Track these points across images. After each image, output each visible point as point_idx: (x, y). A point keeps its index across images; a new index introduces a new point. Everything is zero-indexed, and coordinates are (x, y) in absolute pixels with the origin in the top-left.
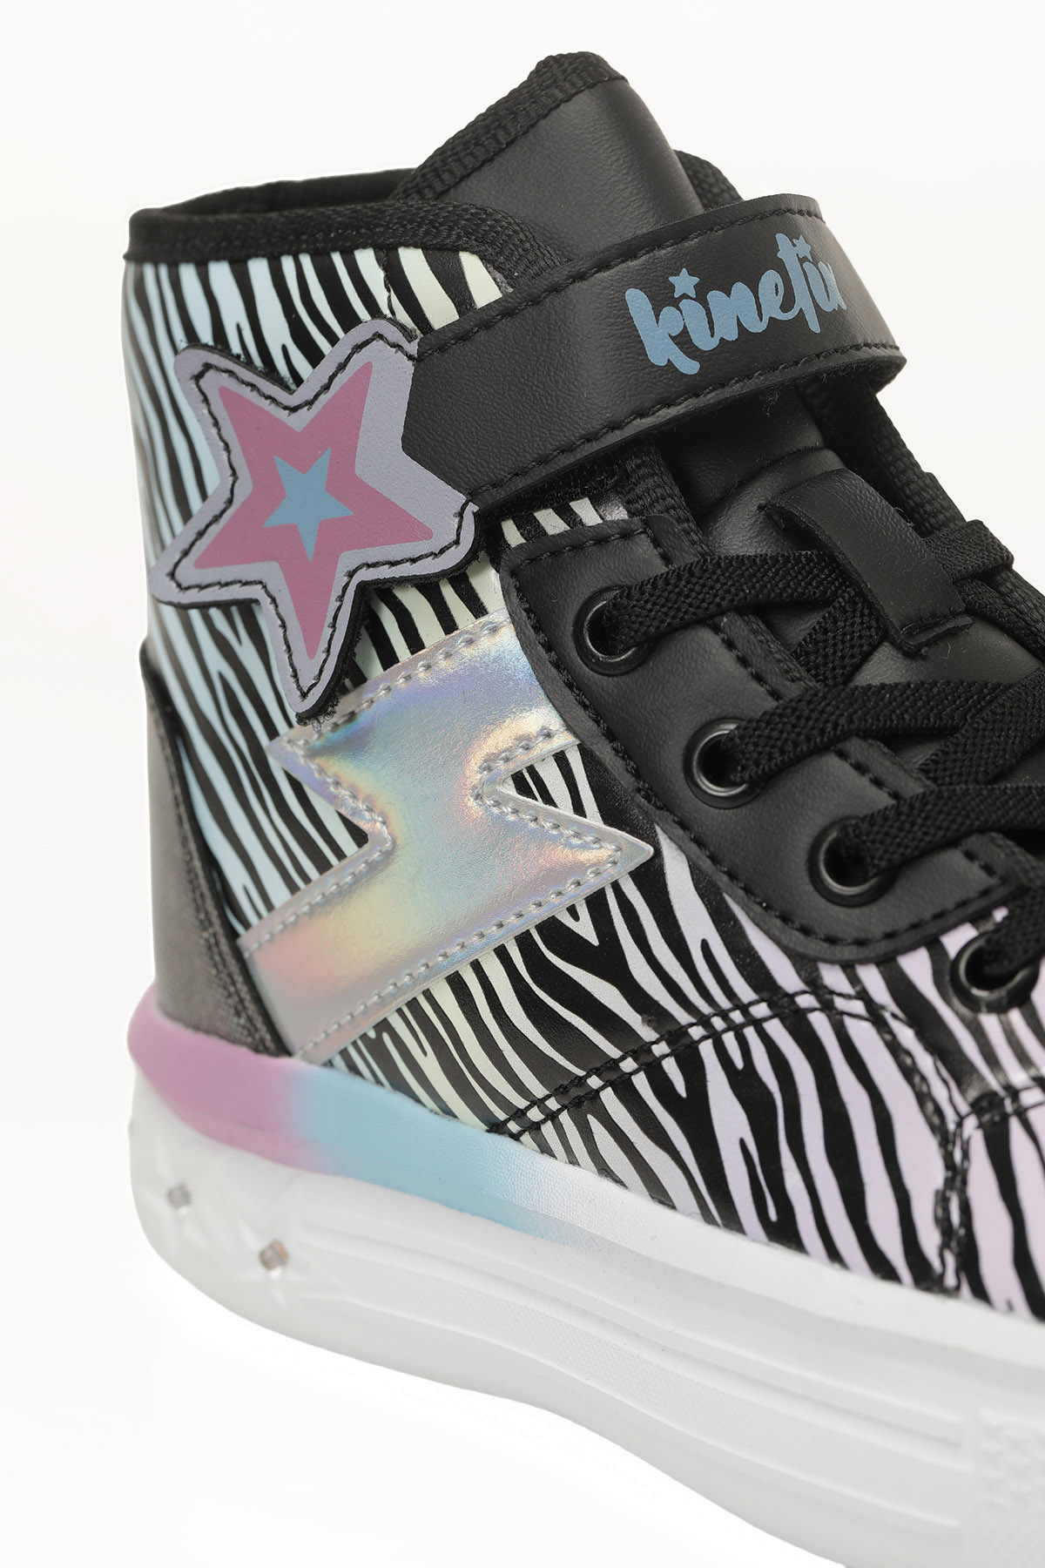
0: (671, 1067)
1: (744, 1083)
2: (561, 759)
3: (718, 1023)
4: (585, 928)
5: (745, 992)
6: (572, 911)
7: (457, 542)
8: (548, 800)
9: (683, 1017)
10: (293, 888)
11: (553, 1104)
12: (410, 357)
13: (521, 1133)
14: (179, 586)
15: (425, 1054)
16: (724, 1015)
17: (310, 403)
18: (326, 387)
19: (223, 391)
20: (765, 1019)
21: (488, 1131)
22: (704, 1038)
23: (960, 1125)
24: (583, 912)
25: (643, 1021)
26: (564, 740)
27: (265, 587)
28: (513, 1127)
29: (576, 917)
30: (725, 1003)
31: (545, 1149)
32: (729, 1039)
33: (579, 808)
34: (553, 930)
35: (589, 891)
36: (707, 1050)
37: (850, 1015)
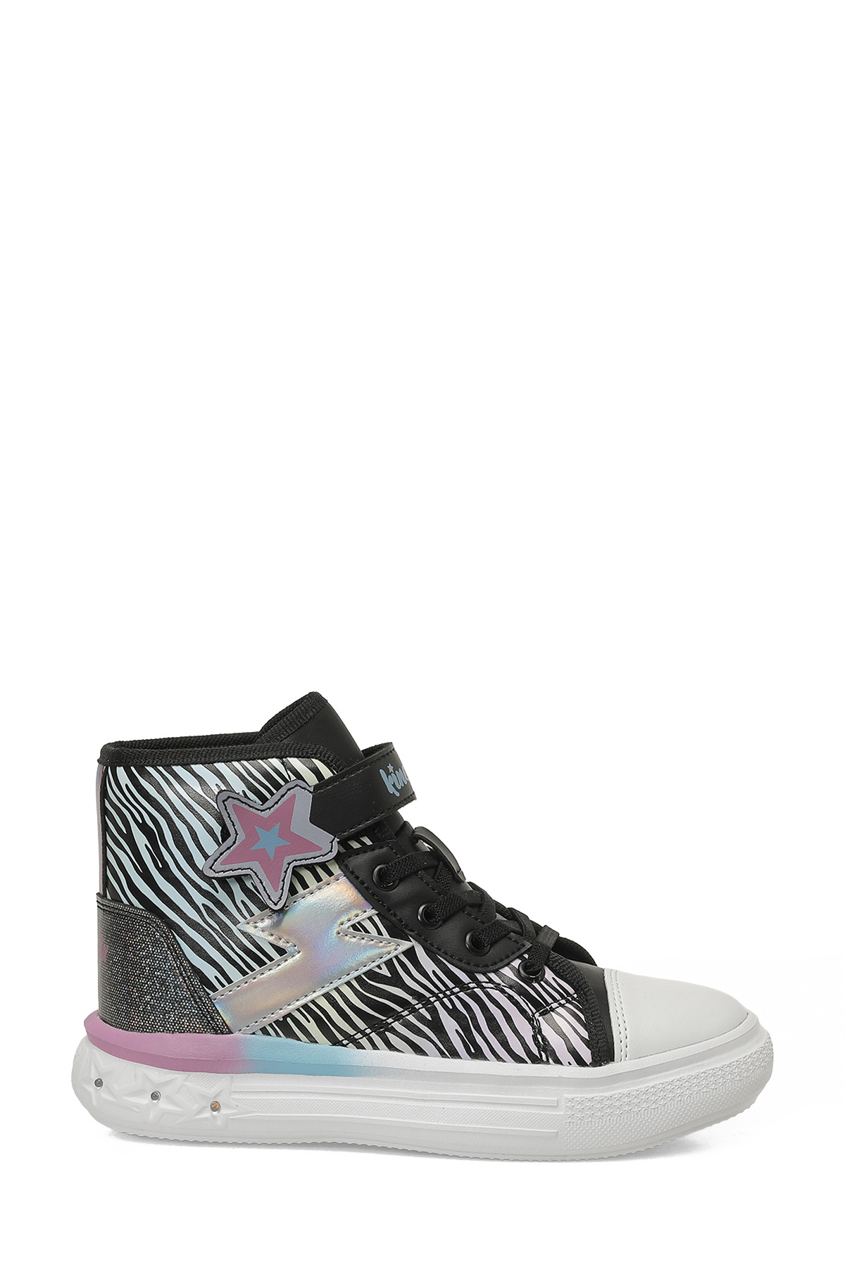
0: (423, 1011)
1: (453, 1013)
2: (370, 919)
3: (441, 995)
4: (385, 971)
5: (451, 985)
6: (379, 967)
7: (331, 851)
8: (367, 931)
9: (427, 995)
10: (244, 973)
11: (368, 1031)
12: (310, 792)
13: (348, 1044)
14: (214, 871)
15: (309, 1022)
16: (444, 993)
17: (270, 808)
18: (277, 803)
19: (234, 806)
20: (458, 992)
21: (333, 1045)
22: (435, 1001)
23: (533, 1014)
24: (384, 967)
25: (413, 998)
26: (371, 912)
27: (252, 870)
28: (345, 1042)
29: (381, 969)
30: (444, 989)
31: (360, 1046)
32: (445, 1000)
33: (380, 933)
34: (371, 974)
35: (384, 959)
36: (437, 1004)
37: (488, 988)
